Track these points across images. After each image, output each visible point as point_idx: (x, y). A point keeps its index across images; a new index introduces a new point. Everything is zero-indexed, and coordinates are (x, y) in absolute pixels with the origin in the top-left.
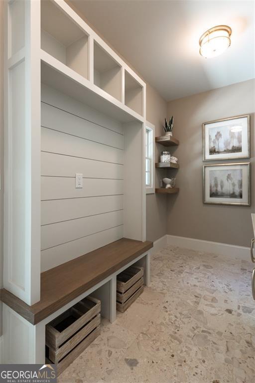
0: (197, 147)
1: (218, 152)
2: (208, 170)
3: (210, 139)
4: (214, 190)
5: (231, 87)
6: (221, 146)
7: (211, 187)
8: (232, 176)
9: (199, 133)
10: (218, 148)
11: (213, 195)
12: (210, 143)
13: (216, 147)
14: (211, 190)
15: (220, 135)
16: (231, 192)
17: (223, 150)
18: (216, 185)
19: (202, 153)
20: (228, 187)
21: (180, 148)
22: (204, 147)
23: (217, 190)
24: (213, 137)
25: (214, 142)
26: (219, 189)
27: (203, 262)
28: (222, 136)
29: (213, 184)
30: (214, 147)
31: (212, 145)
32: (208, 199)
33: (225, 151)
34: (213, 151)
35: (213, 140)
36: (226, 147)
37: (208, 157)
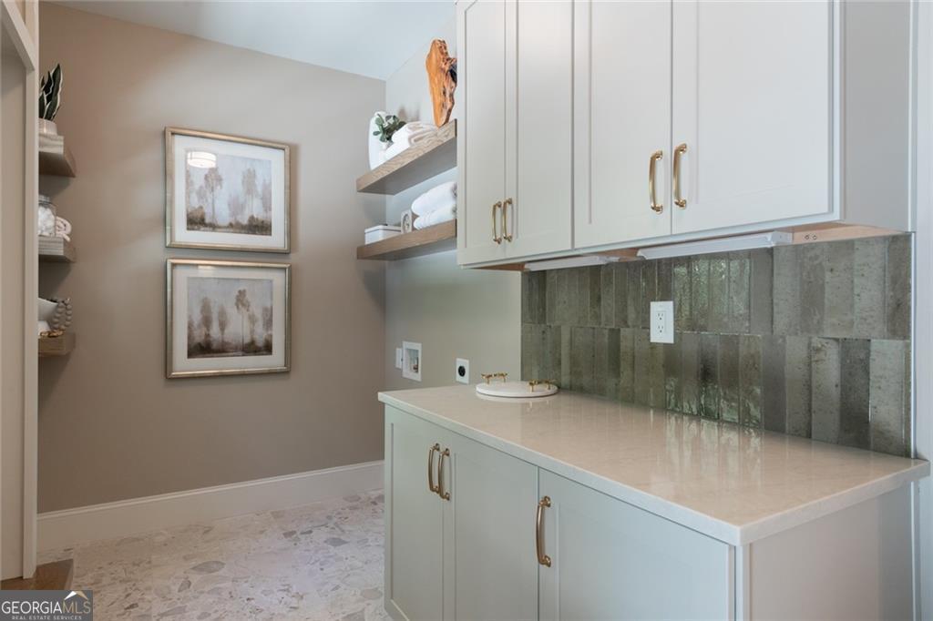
0: (148, 198)
1: (213, 227)
2: (182, 276)
3: (189, 183)
4: (199, 337)
6: (223, 214)
7: (190, 327)
8: (248, 297)
9: (152, 157)
10: (213, 217)
11: (201, 349)
12: (188, 195)
13: (207, 210)
14: (190, 337)
15: (219, 180)
16: (247, 340)
17: (226, 223)
18: (207, 322)
19: (164, 221)
20: (238, 328)
22: (167, 202)
23: (208, 335)
24: (199, 182)
25: (201, 195)
26: (215, 332)
28: (225, 184)
29: (197, 318)
30: (201, 208)
31: (195, 203)
32: (184, 364)
33: (231, 225)
34: (195, 222)
35: (197, 187)
36: (234, 214)
37: (183, 235)
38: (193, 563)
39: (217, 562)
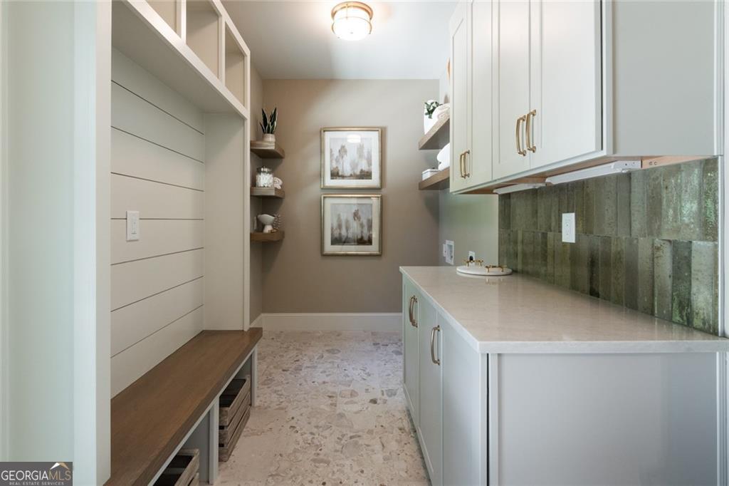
0: (313, 165)
1: (343, 177)
2: (329, 203)
3: (332, 155)
4: (336, 234)
5: (358, 82)
6: (346, 168)
7: (332, 229)
8: (360, 213)
9: (316, 143)
10: (343, 172)
11: (336, 241)
12: (331, 161)
13: (340, 169)
14: (332, 234)
15: (346, 152)
16: (359, 237)
17: (349, 175)
18: (340, 227)
19: (320, 176)
20: (355, 230)
21: (286, 162)
22: (322, 166)
23: (340, 234)
24: (336, 154)
25: (337, 161)
26: (344, 232)
27: (325, 345)
28: (348, 153)
29: (335, 225)
30: (337, 167)
31: (334, 165)
32: (329, 248)
33: (351, 175)
34: (335, 175)
35: (335, 156)
36: (353, 169)
37: (330, 182)
38: (327, 348)
39: (338, 350)
